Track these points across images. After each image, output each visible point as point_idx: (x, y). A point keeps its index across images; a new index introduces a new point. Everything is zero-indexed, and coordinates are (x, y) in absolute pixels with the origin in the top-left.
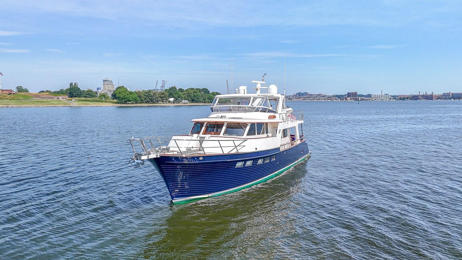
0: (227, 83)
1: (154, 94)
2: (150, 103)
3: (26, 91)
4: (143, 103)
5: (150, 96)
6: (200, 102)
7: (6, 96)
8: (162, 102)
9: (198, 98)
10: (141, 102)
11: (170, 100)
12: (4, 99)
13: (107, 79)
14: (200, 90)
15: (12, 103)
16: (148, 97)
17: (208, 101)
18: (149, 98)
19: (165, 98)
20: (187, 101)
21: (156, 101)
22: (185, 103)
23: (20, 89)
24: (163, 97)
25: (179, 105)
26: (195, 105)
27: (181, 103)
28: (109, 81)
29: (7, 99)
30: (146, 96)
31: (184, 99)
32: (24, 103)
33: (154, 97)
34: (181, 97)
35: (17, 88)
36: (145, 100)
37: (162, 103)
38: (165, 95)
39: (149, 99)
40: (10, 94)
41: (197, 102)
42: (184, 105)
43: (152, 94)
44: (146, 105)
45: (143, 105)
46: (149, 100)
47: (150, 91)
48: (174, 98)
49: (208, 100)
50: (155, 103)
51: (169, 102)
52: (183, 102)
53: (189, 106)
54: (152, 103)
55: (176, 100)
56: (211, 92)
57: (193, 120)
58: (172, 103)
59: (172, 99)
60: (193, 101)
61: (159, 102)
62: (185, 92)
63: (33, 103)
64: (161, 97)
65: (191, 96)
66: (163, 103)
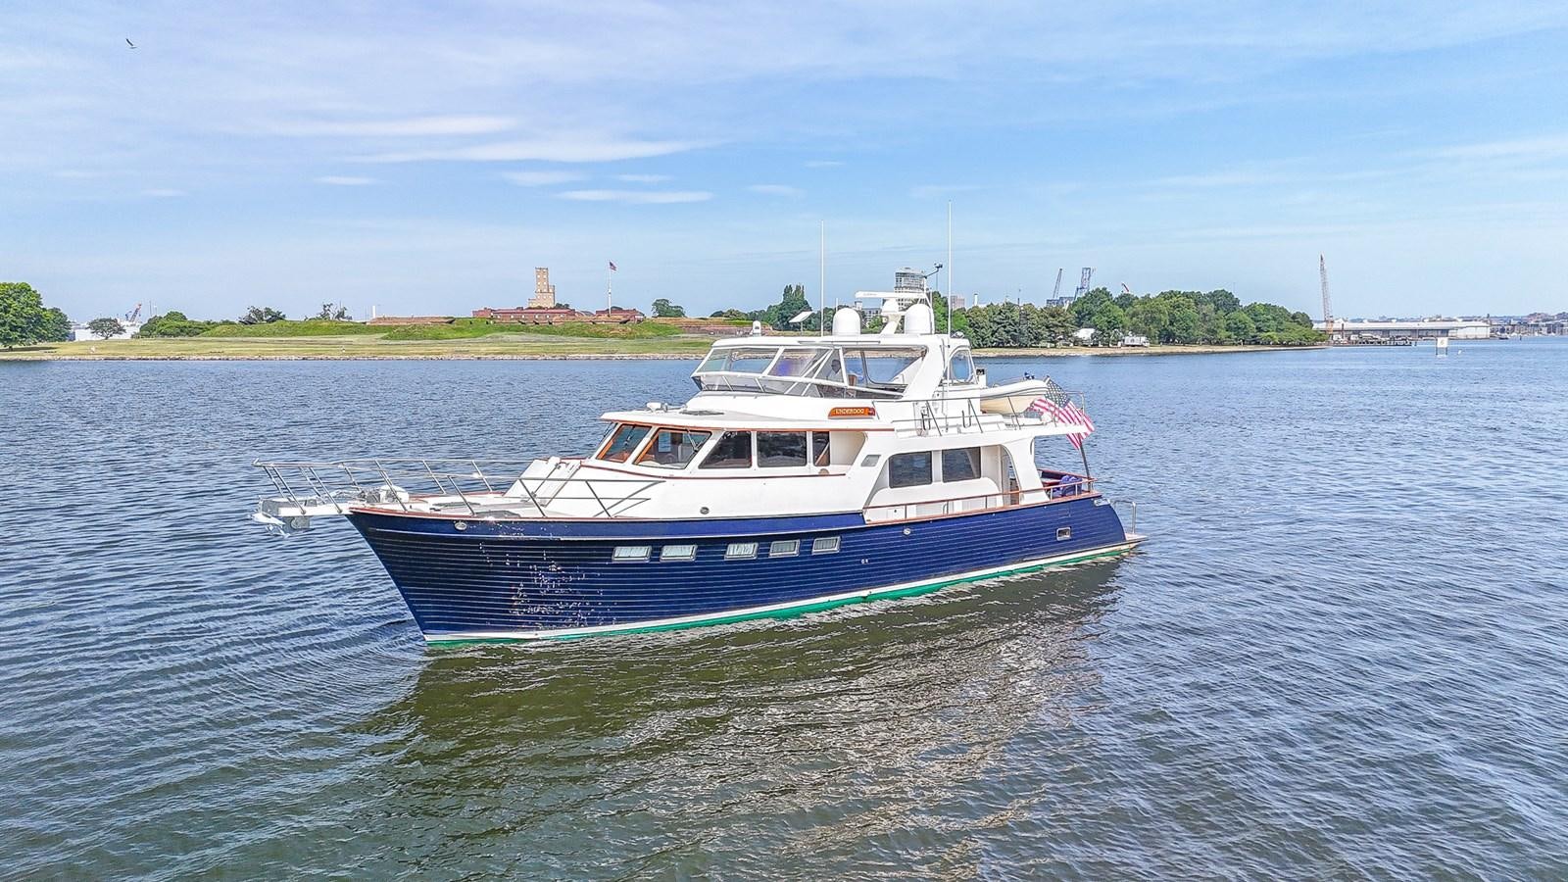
0: (1322, 269)
1: (1025, 316)
2: (1011, 347)
3: (678, 312)
4: (985, 346)
5: (1010, 324)
6: (1194, 342)
7: (613, 329)
8: (1052, 342)
9: (1189, 328)
10: (979, 345)
11: (1080, 337)
12: (608, 337)
13: (907, 271)
14: (1197, 299)
15: (622, 350)
16: (1005, 327)
17: (1229, 337)
18: (1008, 328)
19: (1062, 330)
20: (1143, 339)
21: (1031, 340)
22: (1133, 346)
23: (663, 308)
24: (1057, 326)
25: (1109, 351)
26: (1172, 354)
27: (1119, 344)
28: (913, 276)
29: (615, 336)
30: (998, 323)
31: (1136, 332)
32: (654, 349)
33: (1024, 328)
34: (1121, 325)
35: (655, 304)
36: (992, 335)
37: (1049, 345)
38: (1061, 319)
39: (1008, 332)
40: (625, 322)
41: (1185, 342)
42: (1126, 352)
43: (1016, 316)
44: (991, 355)
45: (983, 355)
46: (1005, 335)
47: (1010, 307)
48: (1095, 326)
49: (1228, 333)
50: (1026, 346)
51: (1077, 342)
52: (1126, 343)
53: (1151, 355)
54: (1015, 347)
55: (1102, 338)
56: (1244, 303)
57: (607, 416)
58: (1086, 346)
59: (1085, 334)
60: (1168, 338)
61: (1042, 344)
62: (1139, 308)
63: (675, 347)
64: (1047, 327)
65: (1161, 320)
66: (1055, 347)
